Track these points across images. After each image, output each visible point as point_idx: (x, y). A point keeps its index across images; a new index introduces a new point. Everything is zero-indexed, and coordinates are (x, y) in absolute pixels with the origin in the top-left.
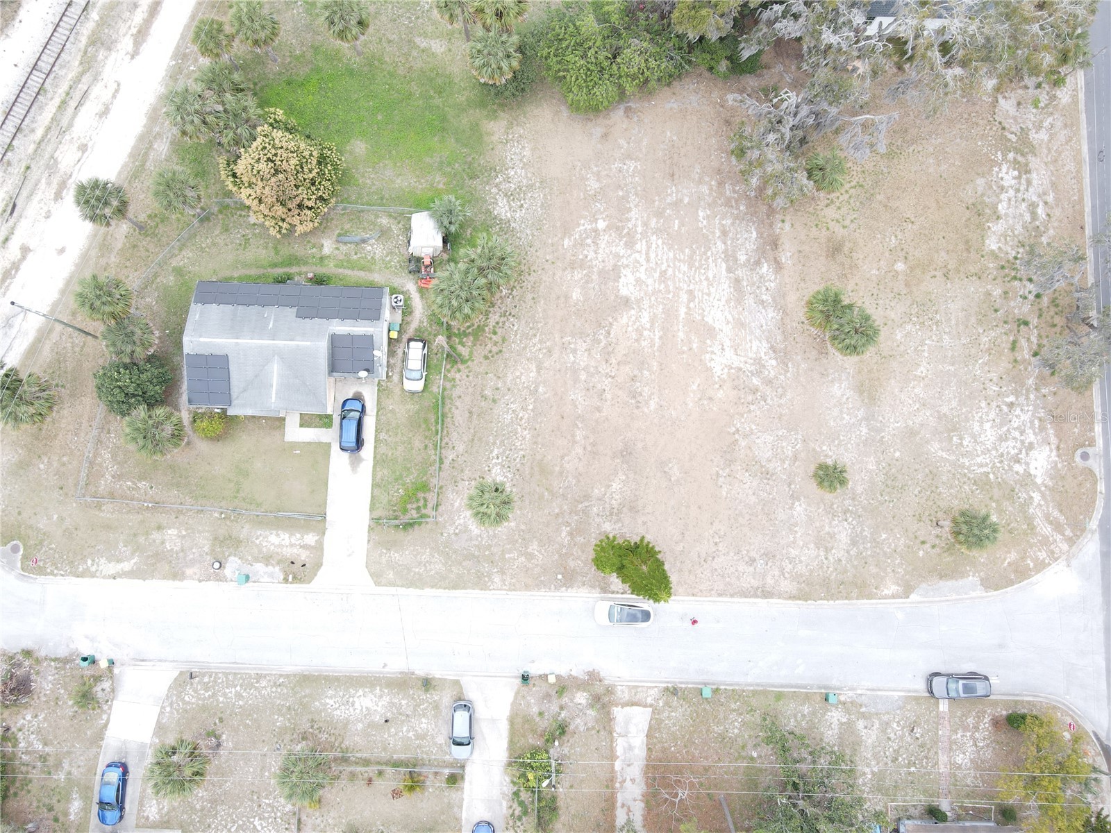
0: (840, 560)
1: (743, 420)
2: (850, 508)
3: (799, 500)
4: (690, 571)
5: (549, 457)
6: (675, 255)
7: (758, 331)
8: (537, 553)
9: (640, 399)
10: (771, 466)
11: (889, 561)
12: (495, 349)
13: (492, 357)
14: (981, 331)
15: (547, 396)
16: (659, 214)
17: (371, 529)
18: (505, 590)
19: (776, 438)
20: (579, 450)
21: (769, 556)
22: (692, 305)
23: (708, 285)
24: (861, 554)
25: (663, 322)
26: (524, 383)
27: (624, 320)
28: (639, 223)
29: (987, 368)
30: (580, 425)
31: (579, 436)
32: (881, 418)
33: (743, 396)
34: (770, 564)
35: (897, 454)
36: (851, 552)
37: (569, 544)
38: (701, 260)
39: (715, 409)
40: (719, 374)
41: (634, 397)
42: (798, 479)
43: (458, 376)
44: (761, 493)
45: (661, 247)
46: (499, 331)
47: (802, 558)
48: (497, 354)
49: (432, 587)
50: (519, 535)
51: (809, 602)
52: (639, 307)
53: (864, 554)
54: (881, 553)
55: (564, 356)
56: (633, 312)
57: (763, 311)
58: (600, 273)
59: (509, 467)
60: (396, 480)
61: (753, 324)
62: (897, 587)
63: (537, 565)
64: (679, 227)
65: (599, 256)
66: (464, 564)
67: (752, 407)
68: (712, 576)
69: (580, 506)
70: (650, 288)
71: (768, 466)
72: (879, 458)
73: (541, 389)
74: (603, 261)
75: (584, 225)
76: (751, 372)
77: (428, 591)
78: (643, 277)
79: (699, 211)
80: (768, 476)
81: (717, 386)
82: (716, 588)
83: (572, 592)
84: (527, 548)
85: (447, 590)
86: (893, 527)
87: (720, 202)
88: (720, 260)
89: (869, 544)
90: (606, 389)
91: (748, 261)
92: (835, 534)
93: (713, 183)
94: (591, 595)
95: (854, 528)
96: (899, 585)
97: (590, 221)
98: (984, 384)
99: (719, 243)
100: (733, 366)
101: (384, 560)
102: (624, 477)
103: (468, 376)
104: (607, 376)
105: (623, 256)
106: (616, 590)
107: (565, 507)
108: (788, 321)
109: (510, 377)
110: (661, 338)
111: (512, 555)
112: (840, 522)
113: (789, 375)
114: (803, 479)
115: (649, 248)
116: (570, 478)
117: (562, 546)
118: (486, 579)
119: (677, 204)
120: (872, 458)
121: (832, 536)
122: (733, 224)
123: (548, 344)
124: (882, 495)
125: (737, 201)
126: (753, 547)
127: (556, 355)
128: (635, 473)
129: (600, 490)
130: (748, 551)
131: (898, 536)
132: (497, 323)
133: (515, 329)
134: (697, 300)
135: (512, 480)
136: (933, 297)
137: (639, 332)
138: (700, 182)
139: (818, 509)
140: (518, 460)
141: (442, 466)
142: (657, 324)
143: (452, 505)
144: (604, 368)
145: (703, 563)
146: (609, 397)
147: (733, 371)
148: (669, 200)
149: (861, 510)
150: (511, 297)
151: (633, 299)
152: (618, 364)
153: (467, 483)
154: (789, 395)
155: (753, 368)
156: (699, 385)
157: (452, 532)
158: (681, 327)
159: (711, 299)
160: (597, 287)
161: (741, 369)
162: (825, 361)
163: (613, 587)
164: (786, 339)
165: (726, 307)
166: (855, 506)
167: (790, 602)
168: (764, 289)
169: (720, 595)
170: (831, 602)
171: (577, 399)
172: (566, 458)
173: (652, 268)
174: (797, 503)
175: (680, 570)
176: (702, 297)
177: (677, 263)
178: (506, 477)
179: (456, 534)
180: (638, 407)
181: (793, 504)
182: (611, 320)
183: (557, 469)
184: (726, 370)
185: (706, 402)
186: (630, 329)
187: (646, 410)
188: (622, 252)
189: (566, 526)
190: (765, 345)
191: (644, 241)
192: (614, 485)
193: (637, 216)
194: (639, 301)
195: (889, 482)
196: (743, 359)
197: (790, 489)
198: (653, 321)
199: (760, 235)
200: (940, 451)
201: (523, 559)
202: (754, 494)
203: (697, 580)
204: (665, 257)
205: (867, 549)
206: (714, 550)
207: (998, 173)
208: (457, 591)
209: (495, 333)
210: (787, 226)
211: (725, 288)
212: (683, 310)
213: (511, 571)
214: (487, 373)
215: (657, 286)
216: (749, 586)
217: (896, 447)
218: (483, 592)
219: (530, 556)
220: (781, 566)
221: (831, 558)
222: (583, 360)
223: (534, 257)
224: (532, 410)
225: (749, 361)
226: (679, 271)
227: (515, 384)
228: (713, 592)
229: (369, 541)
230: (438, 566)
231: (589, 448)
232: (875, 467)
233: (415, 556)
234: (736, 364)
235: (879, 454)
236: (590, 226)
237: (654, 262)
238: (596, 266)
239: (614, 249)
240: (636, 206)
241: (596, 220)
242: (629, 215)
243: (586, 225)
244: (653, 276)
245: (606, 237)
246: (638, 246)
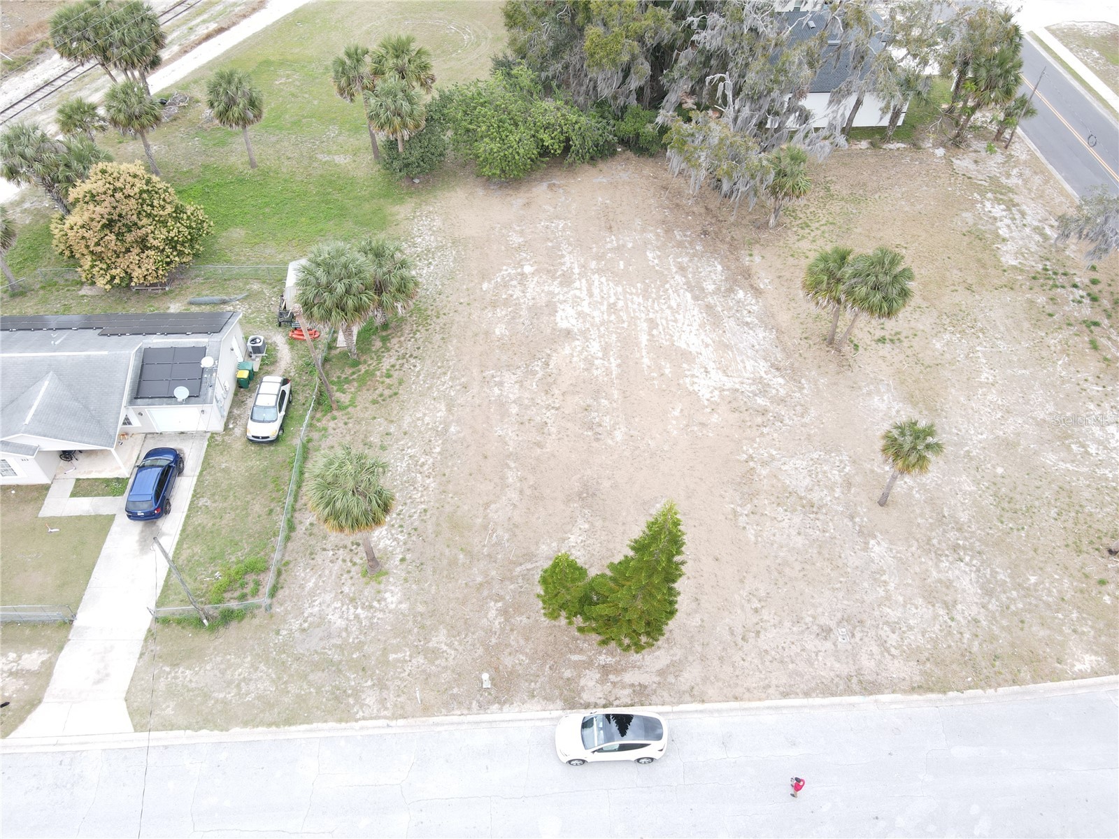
0: (976, 621)
1: (756, 445)
2: (961, 542)
3: (875, 537)
4: (721, 659)
5: (466, 508)
6: (623, 290)
7: (749, 351)
8: (445, 648)
9: (599, 430)
10: (815, 496)
11: (1060, 616)
12: (387, 392)
13: (384, 400)
14: (1043, 334)
15: (461, 435)
16: (599, 258)
17: (150, 634)
18: (385, 718)
19: (811, 463)
20: (514, 496)
21: (852, 622)
22: (655, 332)
23: (672, 313)
24: (1008, 608)
25: (620, 350)
26: (428, 424)
27: (567, 350)
28: (576, 265)
29: (1072, 369)
30: (512, 465)
31: (511, 477)
32: (954, 431)
33: (748, 419)
34: (858, 635)
35: (1000, 470)
36: (990, 606)
37: (502, 629)
38: (658, 292)
39: (711, 435)
40: (708, 396)
41: (591, 428)
42: (862, 510)
43: (332, 424)
44: (810, 531)
45: (605, 283)
46: (396, 374)
47: (912, 622)
48: (390, 397)
49: (245, 724)
50: (415, 621)
51: (951, 694)
52: (585, 337)
53: (1013, 608)
54: (1042, 605)
55: (486, 389)
56: (577, 343)
57: (751, 332)
58: (529, 309)
59: (401, 526)
60: (213, 559)
61: (742, 345)
62: (1093, 658)
63: (446, 668)
64: (625, 267)
65: (528, 295)
66: (311, 677)
67: (765, 430)
68: (763, 663)
69: (518, 569)
70: (597, 320)
71: (809, 497)
72: (975, 476)
73: (453, 429)
74: (533, 299)
75: (507, 270)
76: (752, 392)
77: (238, 733)
78: (587, 310)
79: (648, 253)
80: (815, 509)
81: (709, 410)
82: (774, 682)
83: (509, 713)
84: (427, 640)
85: (274, 728)
86: (1041, 565)
87: (670, 245)
88: (682, 291)
89: (1014, 593)
90: (548, 421)
91: (719, 289)
92: (951, 581)
93: (659, 231)
94: (546, 714)
95: (978, 570)
96: (1096, 654)
97: (514, 267)
98: (1079, 384)
99: (677, 277)
100: (725, 388)
101: (162, 685)
102: (587, 526)
103: (346, 424)
104: (548, 407)
105: (559, 294)
106: (592, 700)
107: (493, 573)
108: (786, 338)
109: (407, 419)
110: (619, 366)
111: (400, 655)
112: (951, 563)
113: (805, 391)
114: (869, 509)
115: (590, 284)
116: (500, 532)
117: (490, 632)
118: (351, 701)
119: (619, 249)
120: (964, 477)
121: (948, 584)
122: (691, 261)
123: (463, 380)
124: (1002, 523)
125: (691, 243)
126: (820, 610)
127: (475, 389)
128: (604, 519)
129: (549, 545)
130: (814, 617)
131: (1056, 577)
132: (393, 366)
133: (417, 369)
134: (660, 328)
135: (405, 544)
136: (963, 308)
137: (590, 363)
138: (644, 230)
139: (910, 546)
140: (416, 516)
141: (293, 534)
142: (612, 353)
143: (302, 587)
144: (542, 399)
145: (740, 642)
146: (553, 430)
147: (726, 393)
148: (609, 246)
149: (978, 544)
150: (413, 340)
151: (576, 330)
152: (563, 394)
153: (331, 553)
154: (813, 412)
155: (753, 388)
156: (682, 410)
157: (295, 626)
158: (644, 353)
159: (680, 325)
160: (527, 322)
161: (737, 390)
162: (849, 373)
163: (586, 697)
164: (788, 356)
165: (701, 331)
166: (966, 539)
167: (915, 697)
168: (745, 312)
169: (785, 695)
170: (991, 691)
171: (507, 434)
172: (493, 506)
173: (597, 302)
174: (872, 542)
175: (703, 659)
176: (668, 324)
177: (628, 296)
178: (395, 539)
179: (304, 630)
180: (597, 440)
181: (867, 543)
182: (549, 352)
183: (479, 521)
184: (716, 393)
185: (696, 429)
186: (575, 359)
187: (610, 442)
188: (557, 290)
189: (496, 601)
190: (762, 363)
191: (584, 281)
192: (572, 537)
193: (572, 260)
194: (584, 333)
195: (1006, 505)
196: (737, 380)
197: (854, 523)
198: (606, 349)
199: (726, 268)
200: (1061, 463)
201: (420, 659)
202: (799, 534)
203: (737, 673)
204: (612, 292)
205: (1014, 600)
206: (755, 620)
207: (983, 209)
208: (293, 728)
209: (389, 376)
210: (757, 259)
211: (695, 313)
212: (644, 339)
213: (398, 682)
214: (375, 418)
215: (605, 317)
216: (832, 674)
217: (993, 462)
218: (343, 725)
219: (434, 654)
220: (879, 638)
221: (959, 617)
222: (511, 391)
223: (444, 302)
224: (439, 453)
225: (746, 381)
226: (632, 302)
227: (416, 426)
228: (771, 691)
229: (142, 655)
230: (263, 683)
231: (528, 492)
232: (974, 488)
233: (223, 672)
234: (728, 386)
235: (973, 472)
236: (514, 271)
237: (599, 296)
238: (524, 303)
239: (546, 288)
240: (570, 253)
241: (522, 266)
242: (563, 261)
243: (510, 271)
244: (600, 309)
245: (535, 279)
246: (577, 284)
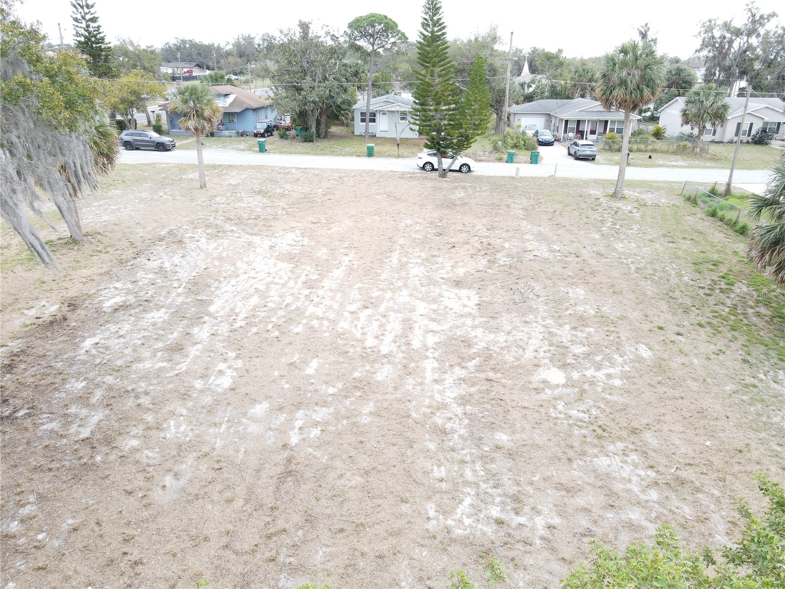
22: (315, 277)
27: (460, 271)
28: (429, 376)
38: (268, 317)
52: (431, 279)
56: (444, 276)
64: (306, 362)
70: (405, 292)
75: (609, 376)
78: (422, 307)
87: (145, 401)
97: (592, 384)
105: (474, 327)
148: (321, 414)
188: (479, 332)
191: (416, 344)
193: (437, 387)
236: (589, 373)
237: (391, 319)
238: (544, 319)
239: (502, 337)
240: (442, 406)
241: (570, 383)
242: (464, 389)
243: (601, 375)
244: (395, 303)
245: (529, 354)
246: (431, 340)
